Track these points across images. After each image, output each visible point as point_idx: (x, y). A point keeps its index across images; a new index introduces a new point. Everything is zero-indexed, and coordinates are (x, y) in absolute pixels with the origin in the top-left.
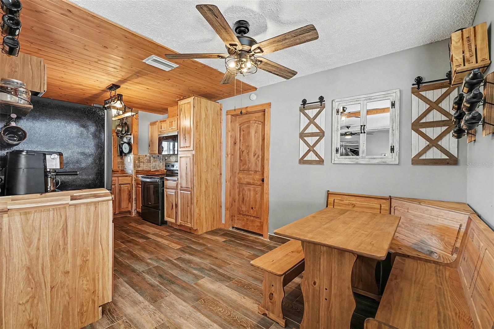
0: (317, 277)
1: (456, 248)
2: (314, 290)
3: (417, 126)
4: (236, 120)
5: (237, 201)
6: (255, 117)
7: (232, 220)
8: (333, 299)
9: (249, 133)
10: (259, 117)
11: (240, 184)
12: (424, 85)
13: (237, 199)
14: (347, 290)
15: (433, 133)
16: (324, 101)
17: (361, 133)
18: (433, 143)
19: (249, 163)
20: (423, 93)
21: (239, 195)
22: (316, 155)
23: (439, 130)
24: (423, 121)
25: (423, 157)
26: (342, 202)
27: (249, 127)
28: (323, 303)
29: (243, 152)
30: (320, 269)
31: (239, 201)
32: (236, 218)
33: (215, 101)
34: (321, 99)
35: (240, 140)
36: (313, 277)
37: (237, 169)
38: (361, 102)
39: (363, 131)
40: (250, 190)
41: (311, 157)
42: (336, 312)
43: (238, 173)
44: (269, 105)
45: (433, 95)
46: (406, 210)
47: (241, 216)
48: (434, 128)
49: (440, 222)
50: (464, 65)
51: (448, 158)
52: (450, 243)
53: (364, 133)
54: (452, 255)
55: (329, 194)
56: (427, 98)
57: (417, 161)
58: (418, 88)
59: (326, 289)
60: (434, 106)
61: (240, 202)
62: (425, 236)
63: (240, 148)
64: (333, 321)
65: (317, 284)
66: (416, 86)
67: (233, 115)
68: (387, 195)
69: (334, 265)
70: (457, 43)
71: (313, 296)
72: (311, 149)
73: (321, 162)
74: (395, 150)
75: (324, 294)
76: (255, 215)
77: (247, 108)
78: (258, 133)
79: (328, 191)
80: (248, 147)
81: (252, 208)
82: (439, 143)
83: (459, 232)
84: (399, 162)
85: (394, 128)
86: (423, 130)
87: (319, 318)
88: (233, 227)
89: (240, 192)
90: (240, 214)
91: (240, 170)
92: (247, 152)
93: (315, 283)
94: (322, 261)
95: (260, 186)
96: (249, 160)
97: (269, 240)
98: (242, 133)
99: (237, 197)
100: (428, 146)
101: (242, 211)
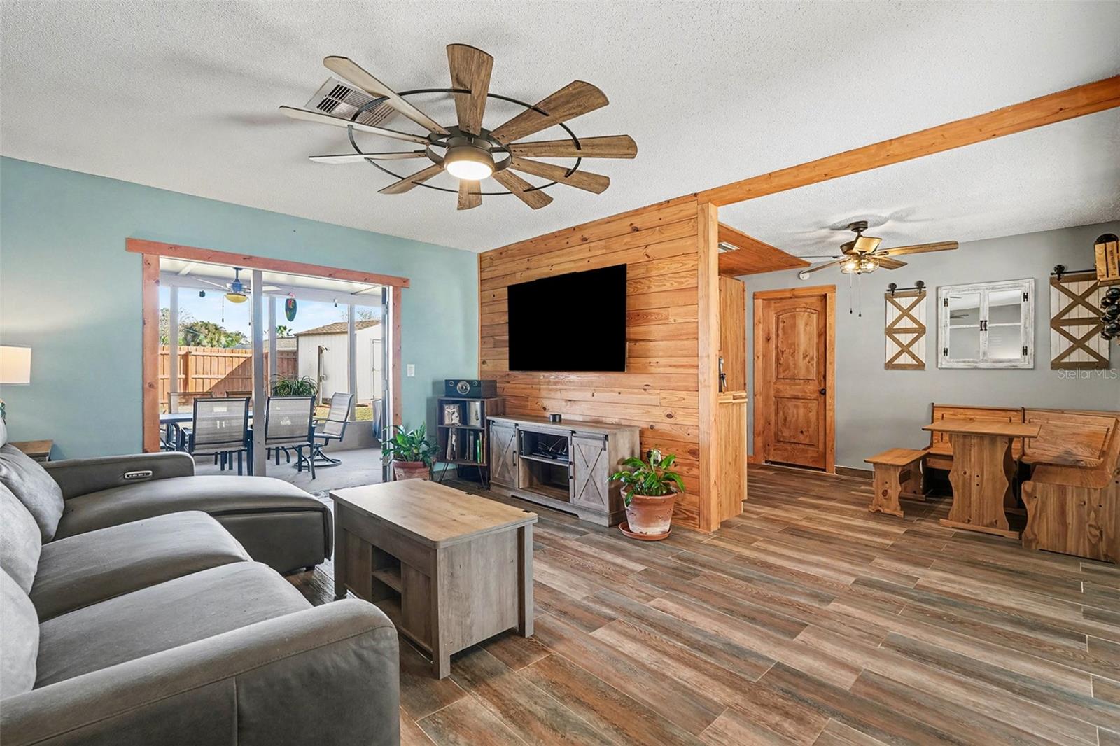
0: (967, 468)
1: (1104, 451)
2: (964, 478)
3: (1058, 323)
4: (769, 307)
5: (773, 422)
6: (806, 304)
7: (765, 451)
8: (985, 483)
9: (794, 326)
10: (812, 303)
11: (779, 399)
12: (1066, 275)
13: (773, 420)
14: (1000, 473)
15: (1078, 332)
16: (925, 288)
17: (982, 330)
18: (1079, 344)
19: (795, 368)
20: (1065, 285)
21: (777, 413)
22: (913, 358)
23: (1085, 329)
24: (1066, 317)
25: (1066, 360)
26: (956, 418)
27: (794, 317)
28: (975, 489)
29: (782, 352)
30: (970, 459)
31: (777, 423)
32: (772, 448)
33: (732, 277)
34: (920, 285)
35: (778, 335)
36: (963, 467)
37: (771, 376)
38: (982, 292)
39: (983, 328)
40: (797, 407)
41: (905, 359)
42: (988, 492)
43: (775, 383)
44: (833, 288)
45: (1078, 288)
46: (1046, 422)
47: (782, 444)
48: (1080, 326)
49: (1086, 429)
50: (1108, 276)
51: (1097, 361)
52: (1097, 449)
53: (986, 330)
54: (1099, 459)
55: (934, 407)
56: (1070, 291)
57: (1057, 365)
58: (1059, 279)
59: (978, 476)
60: (1079, 300)
61: (780, 424)
62: (1070, 446)
63: (777, 347)
64: (985, 501)
65: (968, 474)
66: (1057, 276)
67: (764, 299)
68: (1018, 407)
69: (986, 454)
70: (1100, 254)
71: (964, 484)
72: (905, 349)
73: (920, 366)
74: (1029, 352)
75: (976, 481)
76: (807, 441)
77: (793, 289)
78: (810, 325)
79: (933, 404)
80: (793, 346)
81: (802, 432)
82: (1087, 344)
83: (1107, 435)
84: (1034, 366)
85: (1027, 325)
86: (1066, 328)
87: (970, 503)
88: (766, 462)
89: (779, 410)
90: (779, 441)
91: (778, 378)
92: (792, 351)
93: (965, 473)
94: (972, 452)
95: (815, 401)
96: (795, 364)
97: (835, 474)
98: (781, 325)
99: (773, 418)
100: (1072, 346)
101: (784, 436)
